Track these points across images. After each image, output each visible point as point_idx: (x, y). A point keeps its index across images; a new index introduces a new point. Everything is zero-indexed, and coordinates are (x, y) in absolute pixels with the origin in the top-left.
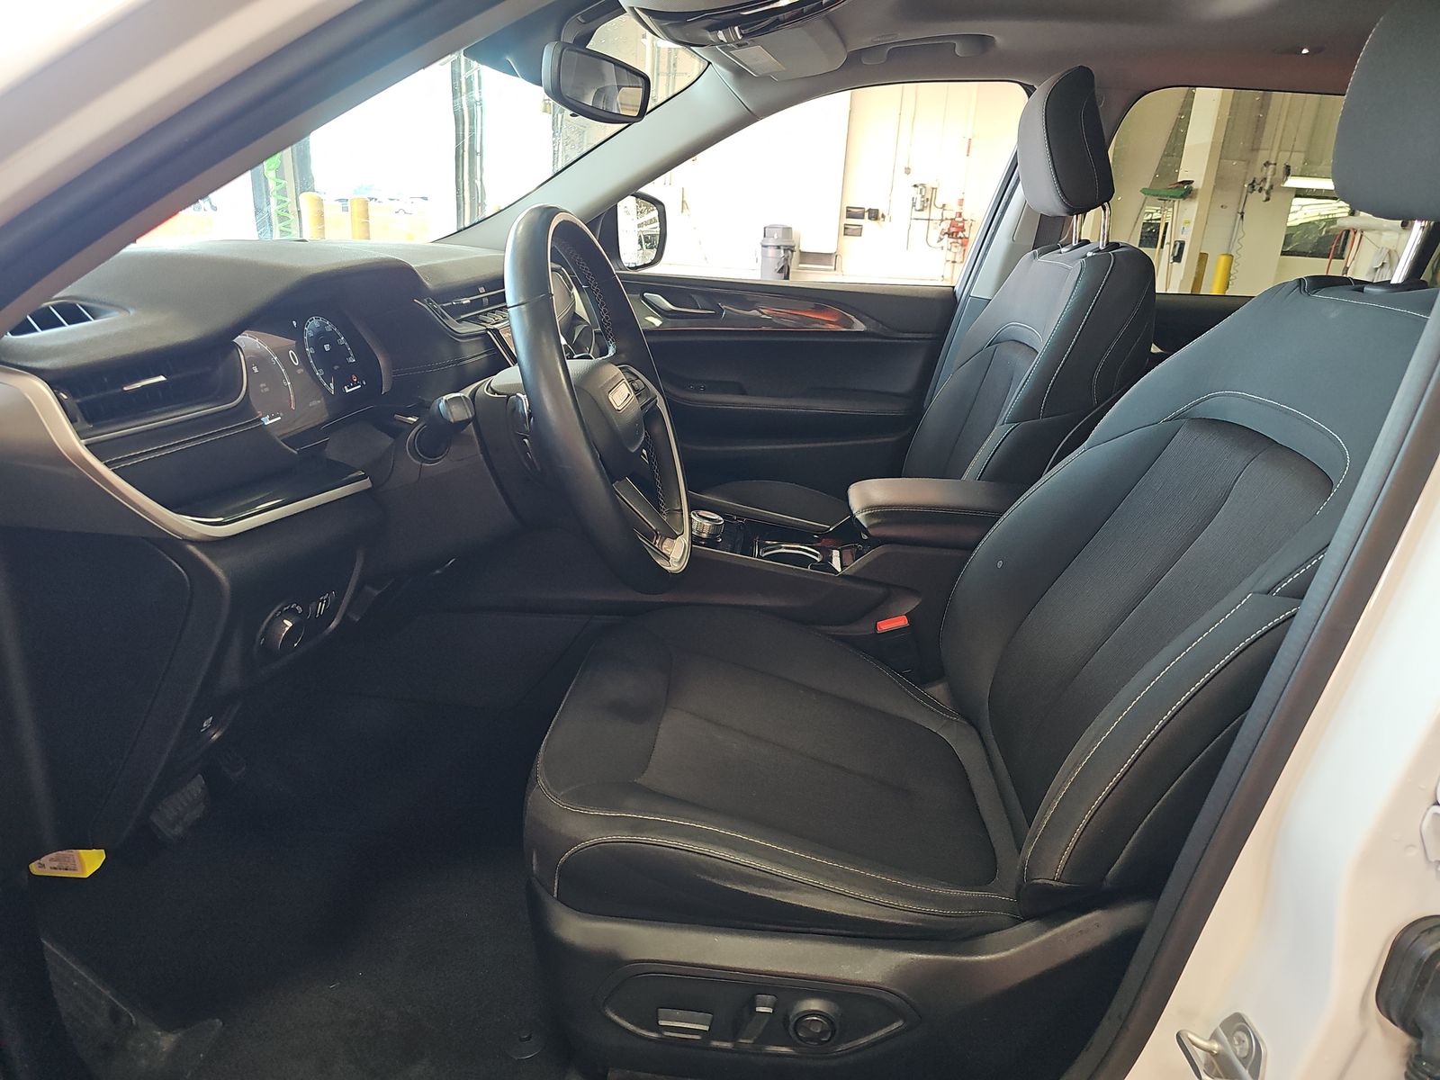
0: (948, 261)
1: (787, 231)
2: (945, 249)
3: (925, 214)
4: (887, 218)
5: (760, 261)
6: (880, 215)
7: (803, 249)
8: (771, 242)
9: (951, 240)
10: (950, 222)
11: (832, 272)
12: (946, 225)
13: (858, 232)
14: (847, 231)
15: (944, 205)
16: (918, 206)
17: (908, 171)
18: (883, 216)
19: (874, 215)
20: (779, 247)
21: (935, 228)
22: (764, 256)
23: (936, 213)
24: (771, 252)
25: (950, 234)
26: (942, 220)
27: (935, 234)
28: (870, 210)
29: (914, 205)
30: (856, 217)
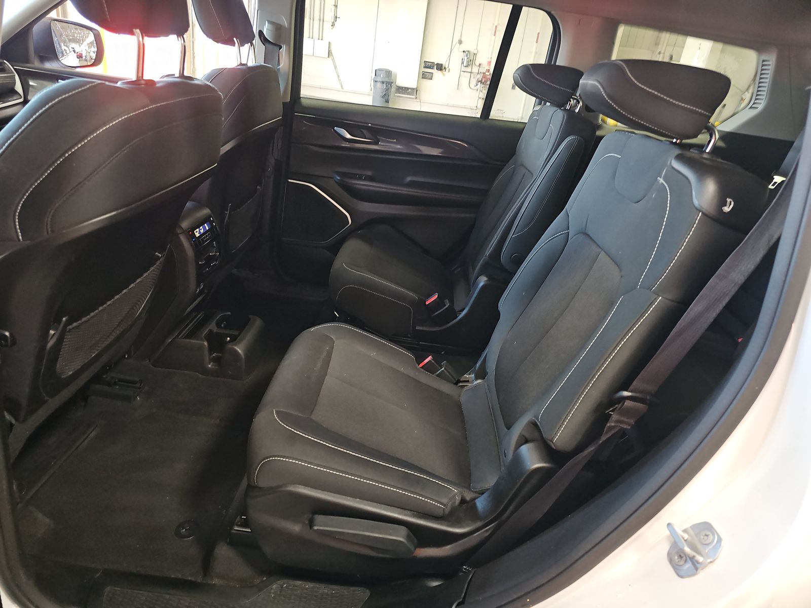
0: (480, 98)
1: (389, 73)
2: (479, 90)
3: (469, 69)
4: (447, 69)
5: (372, 90)
6: (443, 68)
7: (397, 85)
8: (379, 79)
9: (483, 86)
10: (482, 75)
11: (414, 100)
12: (480, 77)
13: (429, 77)
14: (425, 76)
15: (480, 65)
16: (465, 64)
17: (460, 42)
18: (445, 68)
19: (440, 67)
20: (383, 83)
21: (474, 78)
22: (375, 86)
23: (475, 70)
24: (379, 85)
25: (481, 82)
26: (478, 73)
27: (474, 81)
28: (437, 64)
29: (463, 63)
30: (430, 68)
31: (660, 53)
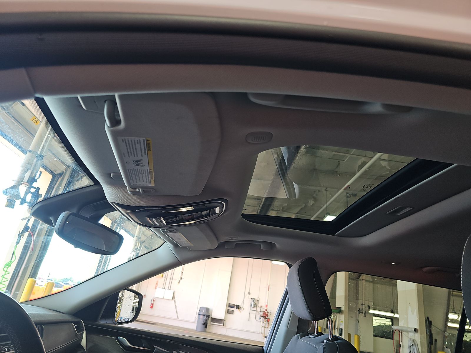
0: (263, 327)
1: (208, 310)
2: (262, 322)
3: (255, 309)
4: (242, 309)
5: (197, 319)
6: (240, 308)
7: (213, 317)
8: (201, 313)
9: (264, 319)
10: (263, 312)
11: (222, 327)
12: (262, 314)
13: (232, 313)
14: (228, 312)
15: (261, 306)
16: (253, 306)
17: (249, 293)
18: (241, 308)
19: (238, 307)
20: (204, 315)
21: (258, 314)
22: (199, 318)
23: (259, 309)
24: (201, 317)
25: (264, 317)
26: (261, 312)
27: (258, 316)
28: (236, 305)
29: (251, 305)
30: (231, 308)
31: (362, 304)
